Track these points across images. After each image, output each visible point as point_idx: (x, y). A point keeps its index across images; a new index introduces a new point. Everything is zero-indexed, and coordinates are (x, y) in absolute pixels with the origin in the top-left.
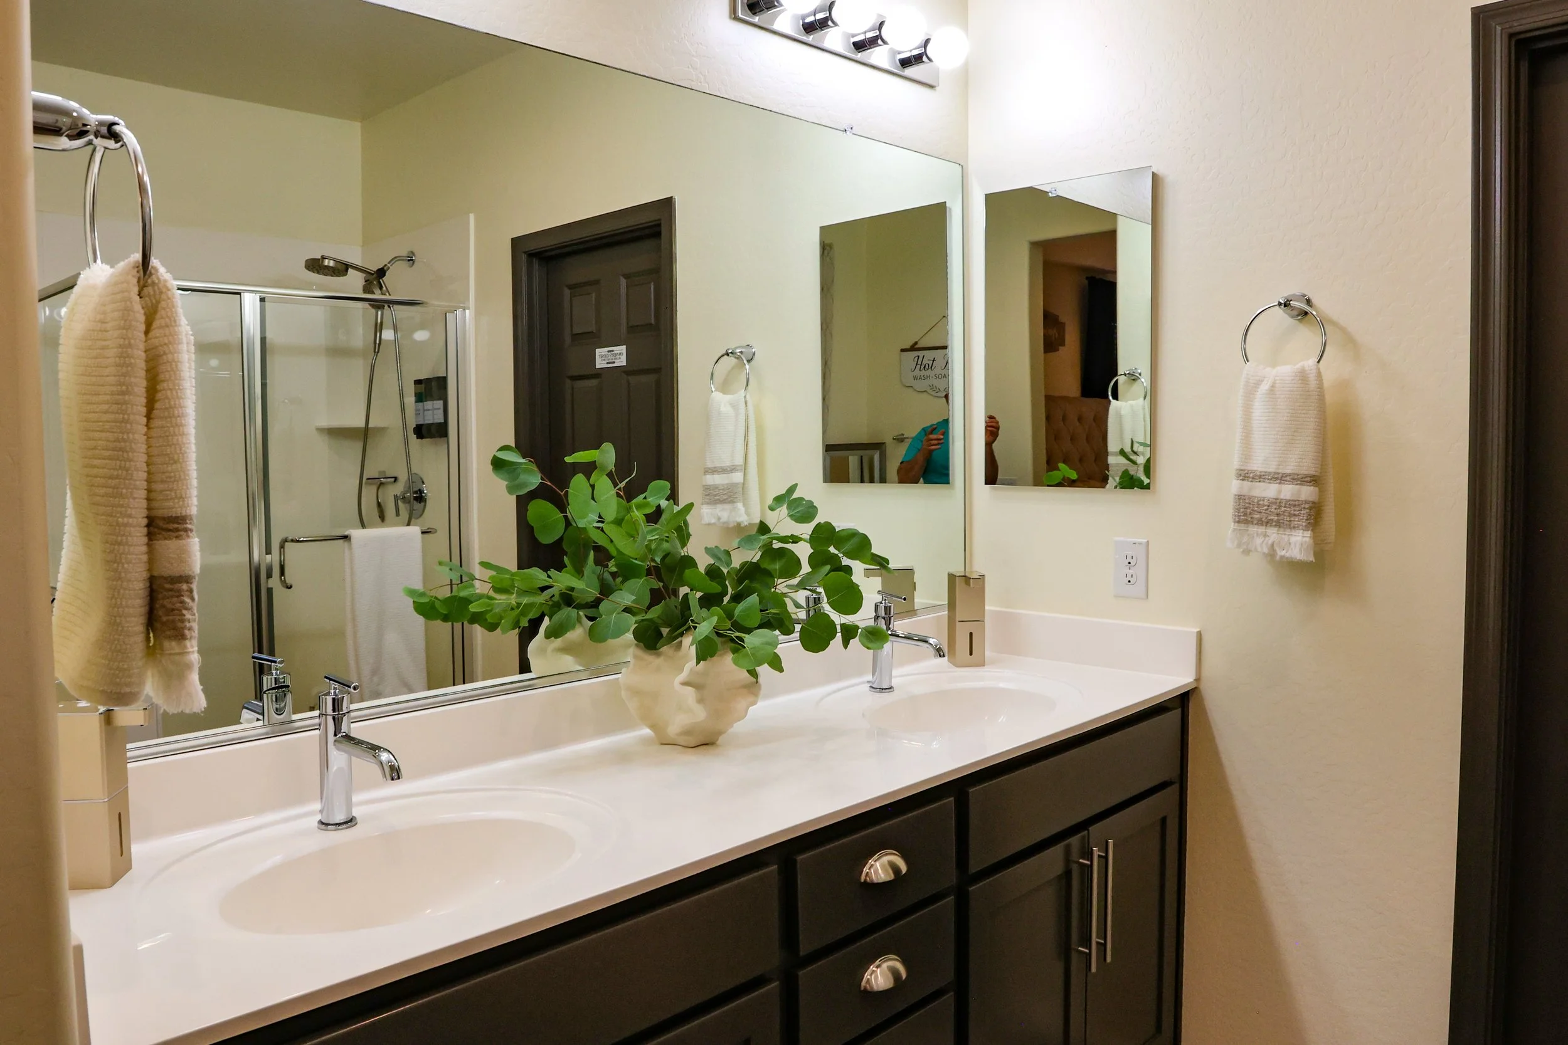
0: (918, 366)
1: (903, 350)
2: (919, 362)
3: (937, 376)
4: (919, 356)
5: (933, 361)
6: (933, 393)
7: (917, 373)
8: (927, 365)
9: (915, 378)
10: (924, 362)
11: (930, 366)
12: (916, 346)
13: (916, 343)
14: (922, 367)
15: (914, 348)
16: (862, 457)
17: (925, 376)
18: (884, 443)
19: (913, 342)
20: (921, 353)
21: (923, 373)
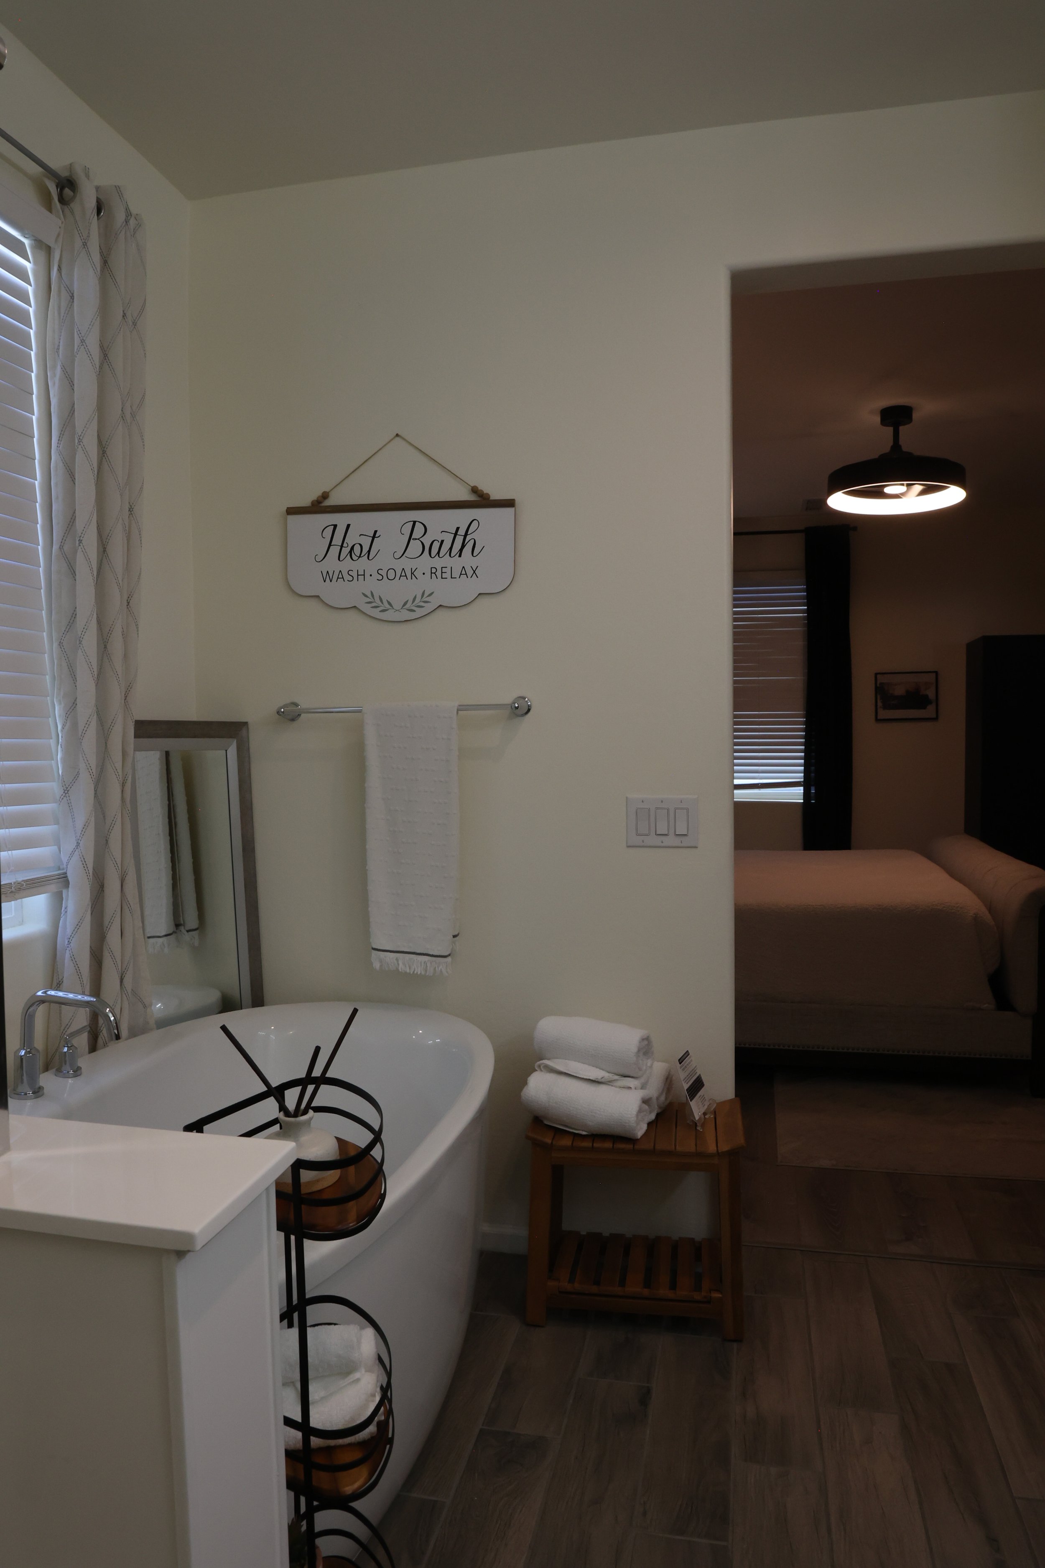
0: (335, 550)
1: (291, 511)
2: (338, 540)
3: (383, 573)
4: (335, 526)
5: (374, 537)
6: (376, 613)
7: (332, 563)
8: (357, 549)
9: (327, 577)
10: (350, 541)
11: (365, 550)
12: (327, 503)
13: (325, 496)
14: (346, 551)
15: (318, 506)
16: (167, 754)
17: (355, 574)
18: (246, 724)
19: (319, 493)
20: (341, 519)
21: (347, 564)
